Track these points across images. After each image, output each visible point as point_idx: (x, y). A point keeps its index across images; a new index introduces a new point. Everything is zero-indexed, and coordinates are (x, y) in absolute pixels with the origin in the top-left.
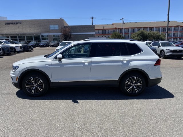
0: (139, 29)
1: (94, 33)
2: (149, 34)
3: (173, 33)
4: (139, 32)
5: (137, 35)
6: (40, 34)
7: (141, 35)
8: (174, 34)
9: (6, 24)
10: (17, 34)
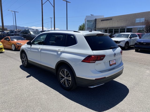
6: (126, 27)
9: (101, 21)
10: (108, 28)
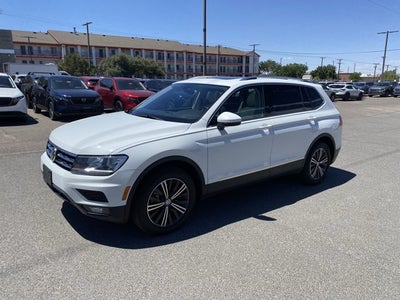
0: (113, 50)
1: (12, 52)
2: (136, 63)
3: (175, 64)
4: (117, 57)
5: (112, 64)
7: (120, 65)
8: (177, 66)
